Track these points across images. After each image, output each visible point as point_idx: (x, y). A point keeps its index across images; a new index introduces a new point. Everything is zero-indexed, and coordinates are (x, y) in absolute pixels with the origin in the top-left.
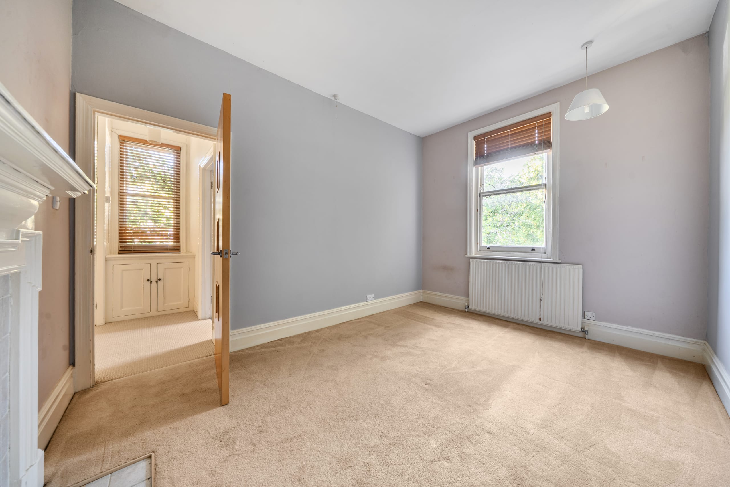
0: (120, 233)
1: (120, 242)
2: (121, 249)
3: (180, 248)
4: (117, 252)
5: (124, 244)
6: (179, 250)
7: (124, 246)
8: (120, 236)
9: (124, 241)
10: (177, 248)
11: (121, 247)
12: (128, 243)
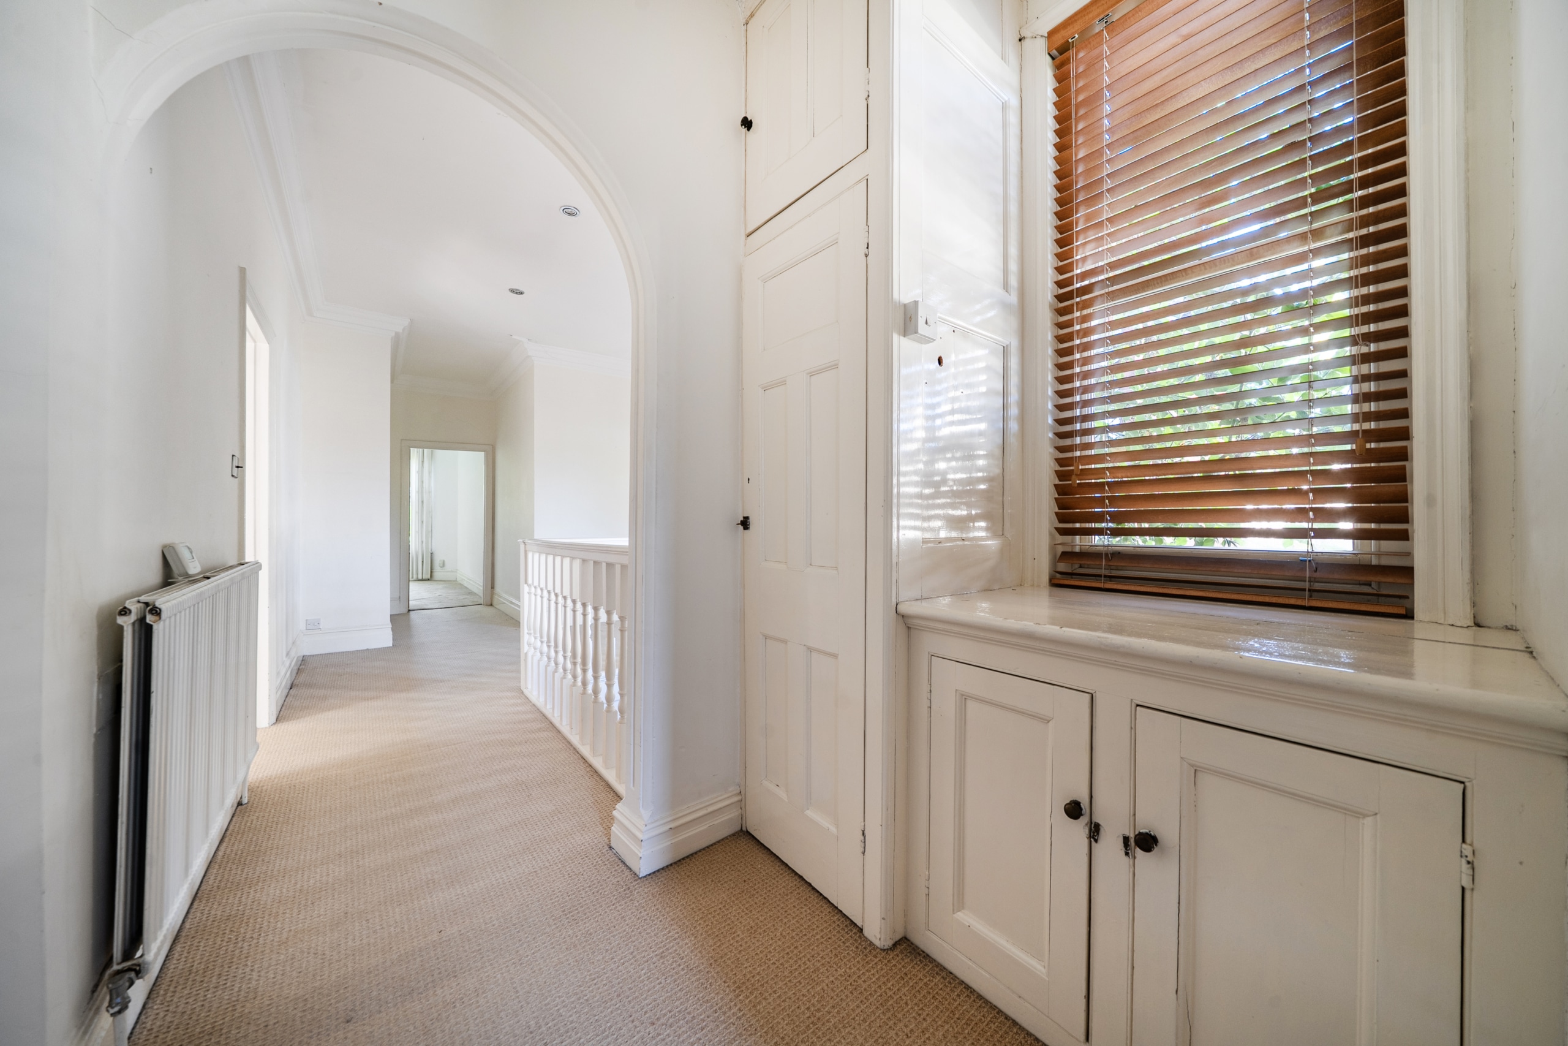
0: (1061, 490)
1: (1063, 532)
2: (1062, 567)
3: (1412, 585)
4: (1045, 579)
5: (1079, 542)
6: (1407, 597)
7: (1077, 549)
8: (1061, 504)
9: (1078, 525)
10: (1389, 585)
11: (1065, 555)
12: (1097, 540)
